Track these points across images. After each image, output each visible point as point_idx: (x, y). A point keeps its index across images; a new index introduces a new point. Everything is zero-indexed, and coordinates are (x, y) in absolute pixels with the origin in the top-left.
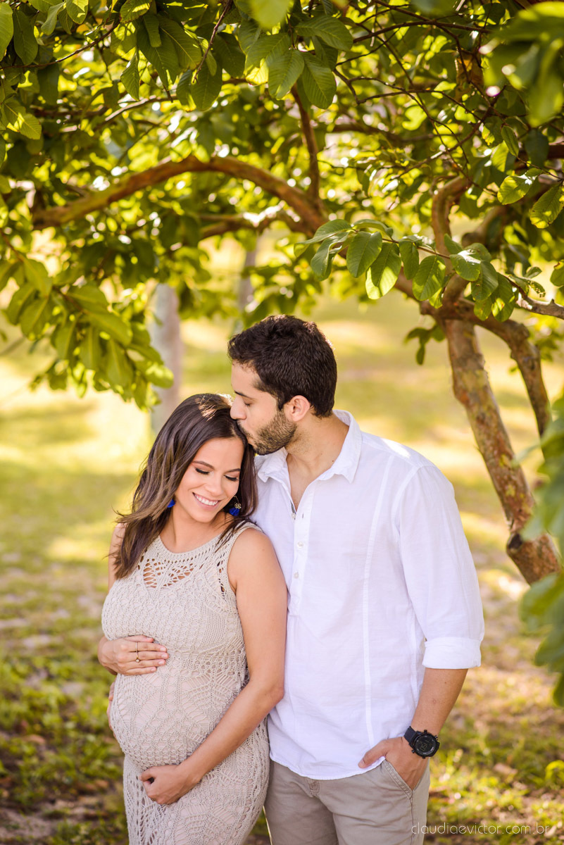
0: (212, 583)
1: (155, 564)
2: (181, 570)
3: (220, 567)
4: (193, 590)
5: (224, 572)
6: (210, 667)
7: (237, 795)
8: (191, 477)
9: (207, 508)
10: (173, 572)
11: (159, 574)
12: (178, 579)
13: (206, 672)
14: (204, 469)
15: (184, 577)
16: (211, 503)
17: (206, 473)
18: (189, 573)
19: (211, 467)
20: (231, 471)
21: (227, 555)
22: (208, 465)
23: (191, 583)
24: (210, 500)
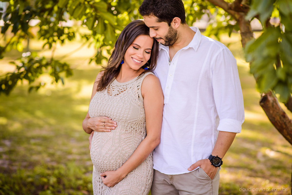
0: (134, 94)
1: (112, 87)
2: (122, 89)
3: (138, 87)
4: (127, 96)
5: (140, 90)
6: (133, 128)
7: (142, 182)
8: (131, 50)
9: (137, 64)
10: (119, 90)
11: (113, 90)
12: (121, 92)
13: (131, 130)
14: (137, 47)
15: (123, 92)
16: (139, 62)
17: (137, 49)
18: (125, 90)
19: (139, 46)
20: (147, 49)
21: (141, 83)
22: (138, 45)
23: (126, 94)
24: (138, 60)
